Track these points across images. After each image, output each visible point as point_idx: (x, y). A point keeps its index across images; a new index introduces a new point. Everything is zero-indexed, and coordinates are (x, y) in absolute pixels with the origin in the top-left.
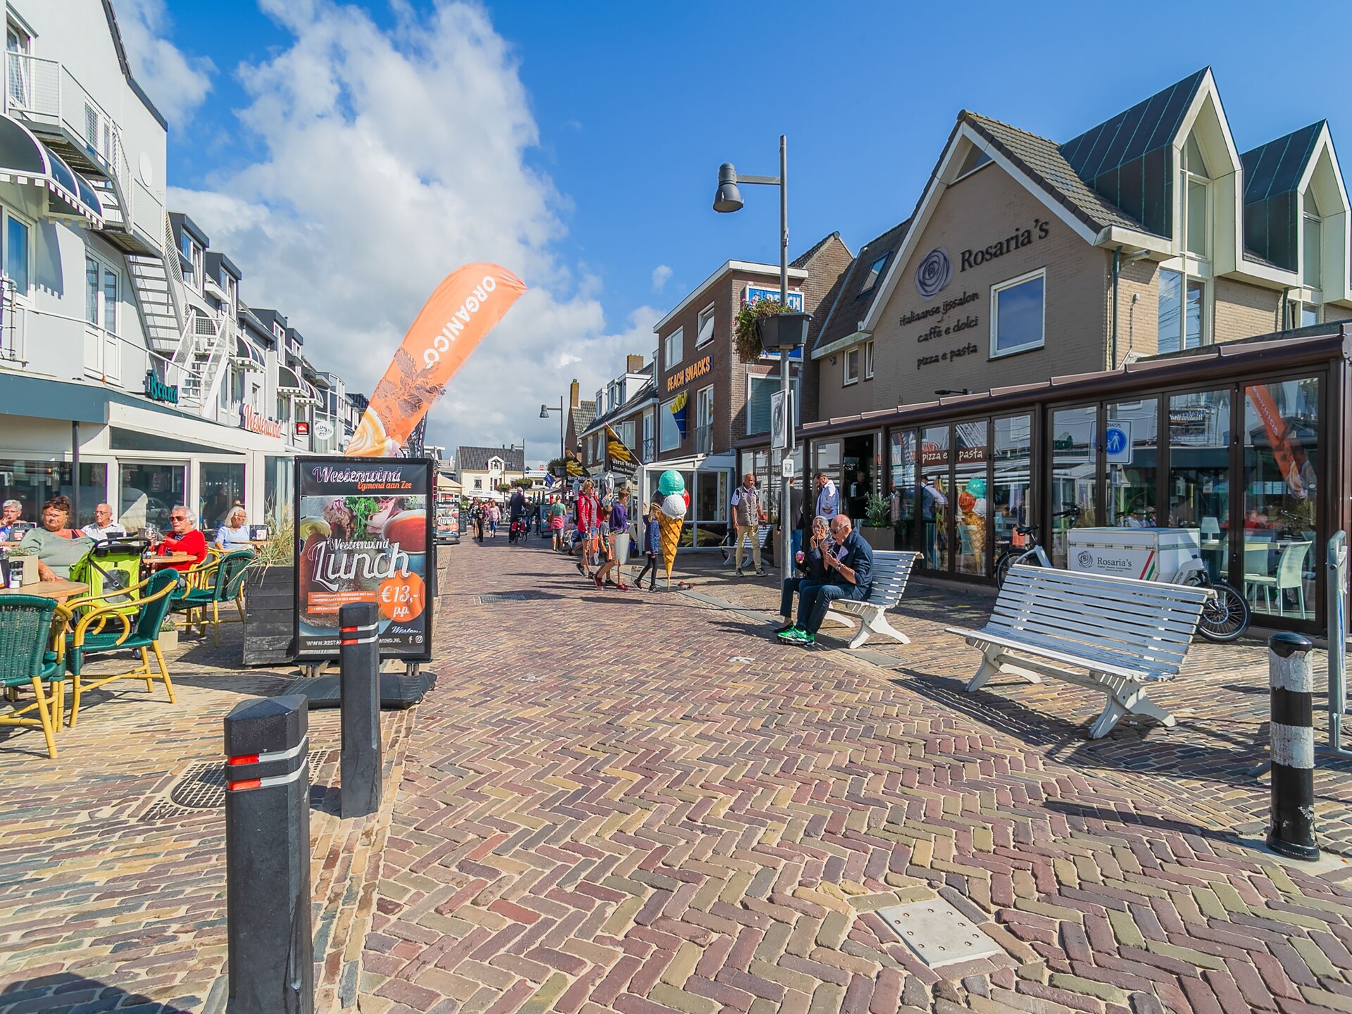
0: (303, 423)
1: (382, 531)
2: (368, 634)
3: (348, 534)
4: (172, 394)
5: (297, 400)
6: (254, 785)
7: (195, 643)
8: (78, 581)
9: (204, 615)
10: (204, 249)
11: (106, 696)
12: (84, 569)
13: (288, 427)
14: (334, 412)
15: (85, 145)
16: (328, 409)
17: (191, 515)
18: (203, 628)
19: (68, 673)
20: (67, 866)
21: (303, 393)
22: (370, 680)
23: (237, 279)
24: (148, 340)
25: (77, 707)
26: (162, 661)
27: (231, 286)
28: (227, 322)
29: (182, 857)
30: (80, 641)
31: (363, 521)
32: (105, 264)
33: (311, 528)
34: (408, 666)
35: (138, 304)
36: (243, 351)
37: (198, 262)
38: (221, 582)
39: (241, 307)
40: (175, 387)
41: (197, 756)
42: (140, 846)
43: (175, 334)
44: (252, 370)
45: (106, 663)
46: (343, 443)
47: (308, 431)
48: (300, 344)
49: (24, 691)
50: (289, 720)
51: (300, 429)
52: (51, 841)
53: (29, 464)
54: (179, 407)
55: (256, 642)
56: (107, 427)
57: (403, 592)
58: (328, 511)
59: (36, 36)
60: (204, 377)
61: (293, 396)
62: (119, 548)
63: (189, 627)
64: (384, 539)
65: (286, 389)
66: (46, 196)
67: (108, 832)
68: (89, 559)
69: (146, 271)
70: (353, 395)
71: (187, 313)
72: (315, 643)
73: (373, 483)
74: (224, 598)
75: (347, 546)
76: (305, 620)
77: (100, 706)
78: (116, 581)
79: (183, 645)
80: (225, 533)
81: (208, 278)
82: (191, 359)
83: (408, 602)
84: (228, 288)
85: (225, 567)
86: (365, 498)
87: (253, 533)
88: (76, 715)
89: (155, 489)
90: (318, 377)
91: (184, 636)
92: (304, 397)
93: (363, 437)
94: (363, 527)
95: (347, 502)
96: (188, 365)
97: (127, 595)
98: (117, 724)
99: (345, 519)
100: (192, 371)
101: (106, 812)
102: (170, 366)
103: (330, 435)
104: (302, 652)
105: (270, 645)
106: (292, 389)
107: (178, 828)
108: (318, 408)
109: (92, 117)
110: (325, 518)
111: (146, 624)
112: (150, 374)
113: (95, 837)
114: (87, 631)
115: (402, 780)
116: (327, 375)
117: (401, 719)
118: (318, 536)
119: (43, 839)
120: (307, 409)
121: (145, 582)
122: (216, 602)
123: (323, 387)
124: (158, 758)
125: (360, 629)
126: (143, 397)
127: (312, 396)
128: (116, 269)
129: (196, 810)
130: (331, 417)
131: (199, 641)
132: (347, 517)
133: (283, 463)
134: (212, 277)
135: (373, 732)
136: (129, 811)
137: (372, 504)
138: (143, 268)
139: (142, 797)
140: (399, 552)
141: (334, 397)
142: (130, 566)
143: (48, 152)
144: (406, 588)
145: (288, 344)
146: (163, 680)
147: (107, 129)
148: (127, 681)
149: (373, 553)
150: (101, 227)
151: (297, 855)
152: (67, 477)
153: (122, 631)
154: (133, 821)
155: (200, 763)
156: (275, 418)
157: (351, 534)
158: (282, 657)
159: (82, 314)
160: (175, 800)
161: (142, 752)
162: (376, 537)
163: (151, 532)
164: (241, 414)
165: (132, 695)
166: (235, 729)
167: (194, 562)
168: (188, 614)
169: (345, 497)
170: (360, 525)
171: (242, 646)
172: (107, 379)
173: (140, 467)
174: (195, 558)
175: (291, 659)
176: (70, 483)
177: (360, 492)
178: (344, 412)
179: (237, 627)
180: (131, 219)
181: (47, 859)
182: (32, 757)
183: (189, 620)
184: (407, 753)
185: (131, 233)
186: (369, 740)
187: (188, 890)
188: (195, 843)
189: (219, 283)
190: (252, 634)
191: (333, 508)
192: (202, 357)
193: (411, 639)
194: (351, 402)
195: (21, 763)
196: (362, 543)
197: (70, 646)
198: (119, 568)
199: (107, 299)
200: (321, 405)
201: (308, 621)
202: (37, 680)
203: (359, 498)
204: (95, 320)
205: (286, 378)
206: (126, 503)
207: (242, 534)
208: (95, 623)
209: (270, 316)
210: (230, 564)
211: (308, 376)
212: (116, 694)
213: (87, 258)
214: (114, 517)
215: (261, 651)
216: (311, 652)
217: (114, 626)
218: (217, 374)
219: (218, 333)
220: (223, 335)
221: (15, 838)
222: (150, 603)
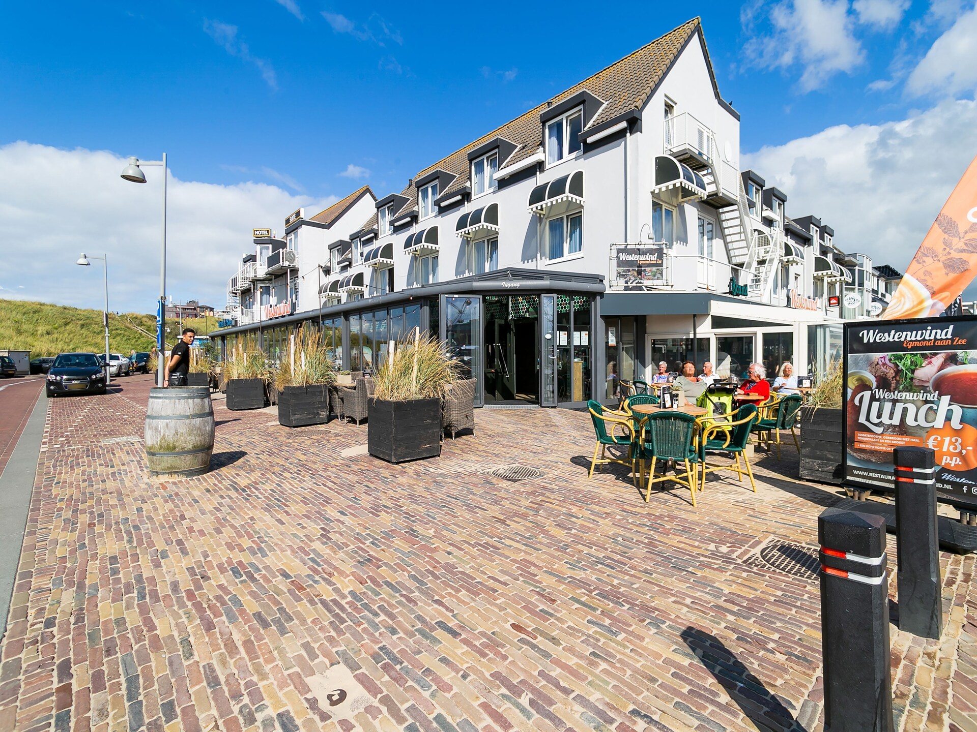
0: (834, 297)
1: (930, 385)
2: (925, 477)
3: (893, 385)
4: (743, 290)
5: (829, 280)
6: (842, 574)
7: (763, 455)
8: (701, 406)
9: (770, 436)
10: (762, 189)
11: (716, 478)
12: (703, 400)
13: (823, 301)
14: (861, 284)
15: (697, 153)
16: (857, 283)
17: (758, 368)
18: (769, 445)
19: (700, 460)
20: (707, 572)
21: (835, 273)
22: (928, 518)
23: (784, 201)
24: (729, 259)
25: (704, 481)
26: (748, 463)
27: (779, 208)
28: (778, 235)
29: (772, 599)
30: (705, 443)
31: (909, 374)
32: (708, 218)
33: (857, 380)
34: (961, 514)
35: (724, 237)
36: (788, 251)
37: (758, 198)
38: (781, 415)
39: (786, 221)
40: (746, 286)
41: (774, 533)
42: (745, 579)
43: (745, 251)
44: (794, 264)
45: (715, 458)
46: (870, 309)
47: (839, 303)
48: (832, 236)
49: (680, 465)
50: (872, 534)
51: (832, 302)
52: (698, 554)
53: (674, 340)
54: (748, 298)
55: (809, 463)
56: (710, 317)
57: (953, 444)
58: (873, 366)
59: (676, 104)
60: (762, 276)
61: (825, 278)
62: (719, 388)
63: (759, 444)
64: (932, 391)
65: (820, 273)
66: (680, 190)
67: (727, 562)
68: (706, 394)
69: (728, 216)
70: (879, 268)
71: (752, 235)
72: (861, 473)
73: (919, 341)
74: (784, 428)
75: (892, 396)
76: (852, 453)
77: (714, 483)
78: (720, 409)
79: (757, 455)
80: (779, 381)
81: (765, 208)
82: (755, 264)
83: (961, 452)
84: (778, 210)
85: (783, 405)
86: (911, 354)
87: (800, 382)
88: (703, 485)
89: (735, 351)
90: (847, 259)
91: (758, 449)
92: (835, 276)
93: (900, 301)
94: (908, 380)
95: (893, 358)
96: (753, 270)
97: (726, 418)
98: (724, 496)
99: (891, 373)
100: (755, 273)
101: (724, 549)
102: (742, 272)
103: (857, 304)
104: (848, 478)
105: (820, 467)
106: (825, 272)
107: (767, 577)
108: (847, 283)
109: (701, 133)
110: (871, 372)
111: (738, 438)
112: (732, 280)
113: (720, 562)
114: (708, 437)
115: (965, 623)
116: (854, 255)
117: (957, 562)
118: (863, 386)
119: (696, 551)
120: (837, 286)
121: (737, 411)
122: (778, 429)
123: (851, 266)
124: (751, 526)
125: (915, 470)
126: (728, 295)
127: (842, 275)
128: (712, 220)
129: (778, 571)
130: (859, 289)
131: (767, 454)
132: (892, 371)
133: (822, 330)
134: (767, 206)
135: (932, 565)
136: (736, 554)
137: (919, 359)
138: (727, 214)
139: (744, 548)
140: (950, 405)
141: (861, 273)
142: (727, 400)
143: (682, 165)
144: (957, 440)
145: (822, 238)
146: (749, 475)
147: (708, 137)
148: (727, 471)
149: (919, 404)
150: (706, 197)
151: (881, 645)
152: (690, 347)
153: (726, 440)
154: (739, 561)
155: (777, 539)
156: (812, 296)
157: (896, 385)
158: (829, 478)
159: (696, 253)
160: (764, 557)
161: (740, 519)
162: (925, 389)
163: (735, 379)
164: (788, 297)
165: (732, 481)
166: (827, 527)
167: (762, 400)
168: (759, 435)
169: (890, 353)
170: (906, 378)
171: (798, 463)
172: (710, 288)
173: (726, 338)
174: (763, 398)
175: (839, 481)
176: (692, 350)
177: (906, 349)
178: (871, 283)
179: (793, 449)
180: (720, 187)
181: (698, 564)
182: (685, 503)
183: (759, 439)
184: (968, 598)
185: (721, 195)
186: (928, 572)
187: (778, 624)
188: (779, 593)
189: (772, 209)
190: (806, 456)
191: (878, 363)
192: (762, 262)
193: (965, 489)
194: (877, 273)
195: (681, 504)
196: (908, 394)
197: (700, 443)
198: (721, 401)
199: (708, 239)
200: (850, 281)
201: (855, 454)
202: (687, 460)
203: (905, 355)
204: (702, 254)
205: (821, 264)
206: (720, 360)
207: (792, 382)
208: (711, 433)
209: (807, 221)
210: (787, 404)
211: (838, 259)
212: (722, 478)
213: (699, 218)
214: (714, 369)
215: (812, 470)
216: (857, 479)
217: (721, 436)
218: (771, 271)
219: (772, 244)
220: (775, 245)
221: (682, 545)
222: (740, 425)
